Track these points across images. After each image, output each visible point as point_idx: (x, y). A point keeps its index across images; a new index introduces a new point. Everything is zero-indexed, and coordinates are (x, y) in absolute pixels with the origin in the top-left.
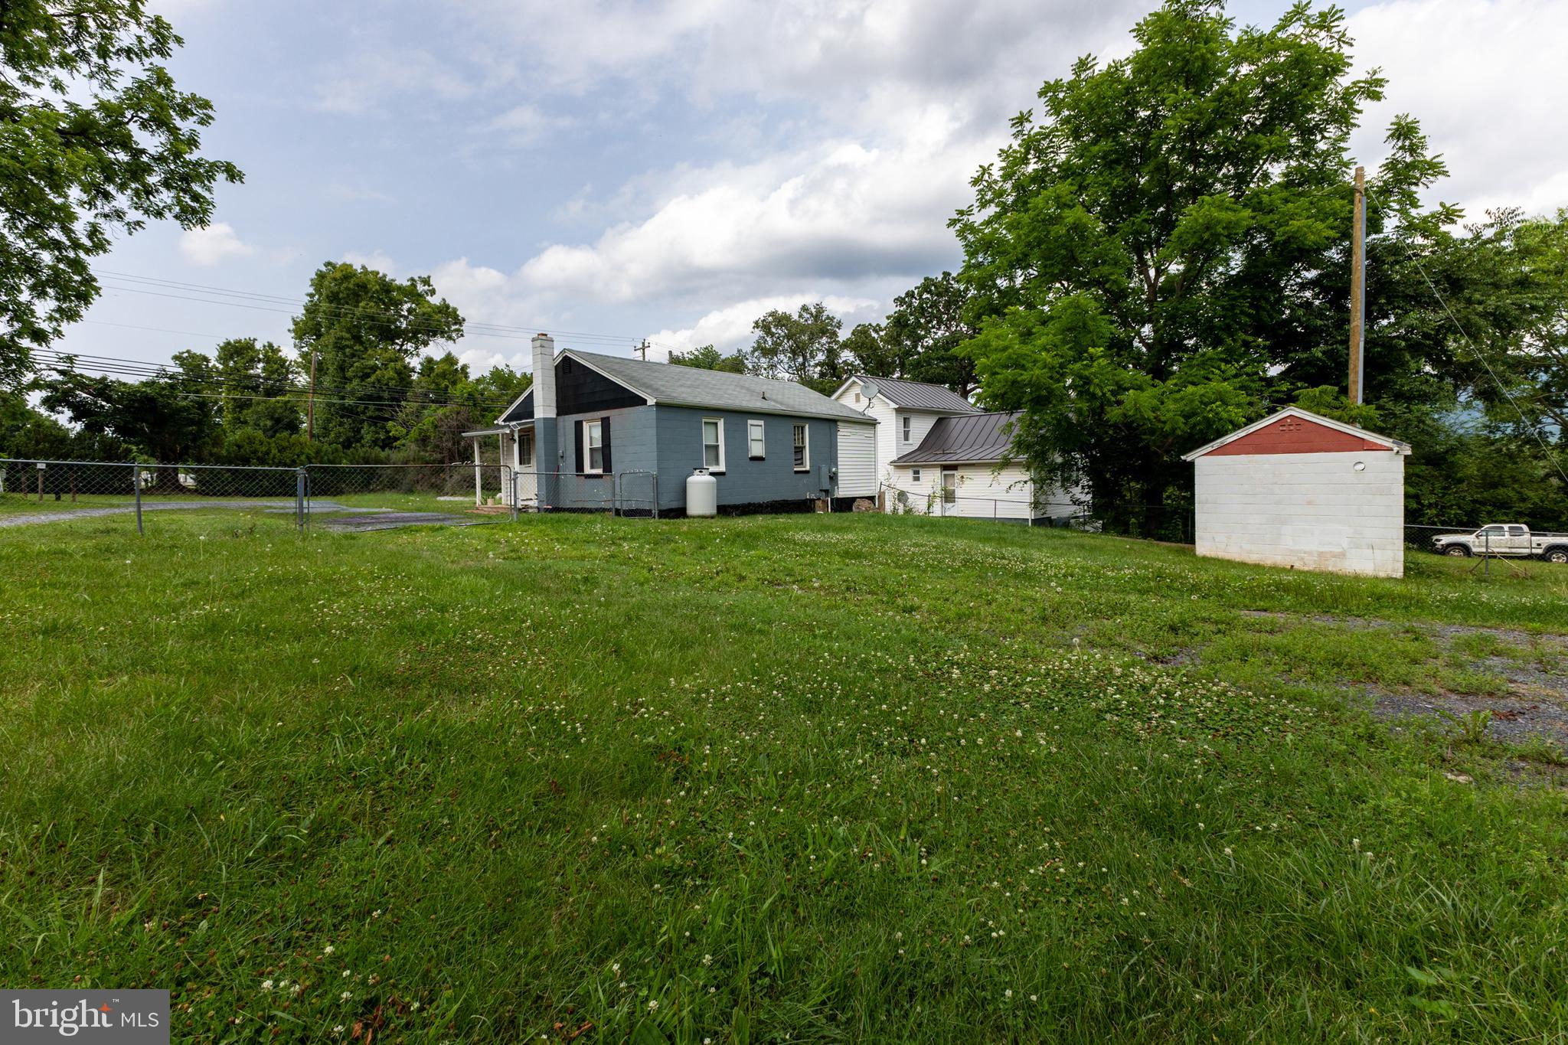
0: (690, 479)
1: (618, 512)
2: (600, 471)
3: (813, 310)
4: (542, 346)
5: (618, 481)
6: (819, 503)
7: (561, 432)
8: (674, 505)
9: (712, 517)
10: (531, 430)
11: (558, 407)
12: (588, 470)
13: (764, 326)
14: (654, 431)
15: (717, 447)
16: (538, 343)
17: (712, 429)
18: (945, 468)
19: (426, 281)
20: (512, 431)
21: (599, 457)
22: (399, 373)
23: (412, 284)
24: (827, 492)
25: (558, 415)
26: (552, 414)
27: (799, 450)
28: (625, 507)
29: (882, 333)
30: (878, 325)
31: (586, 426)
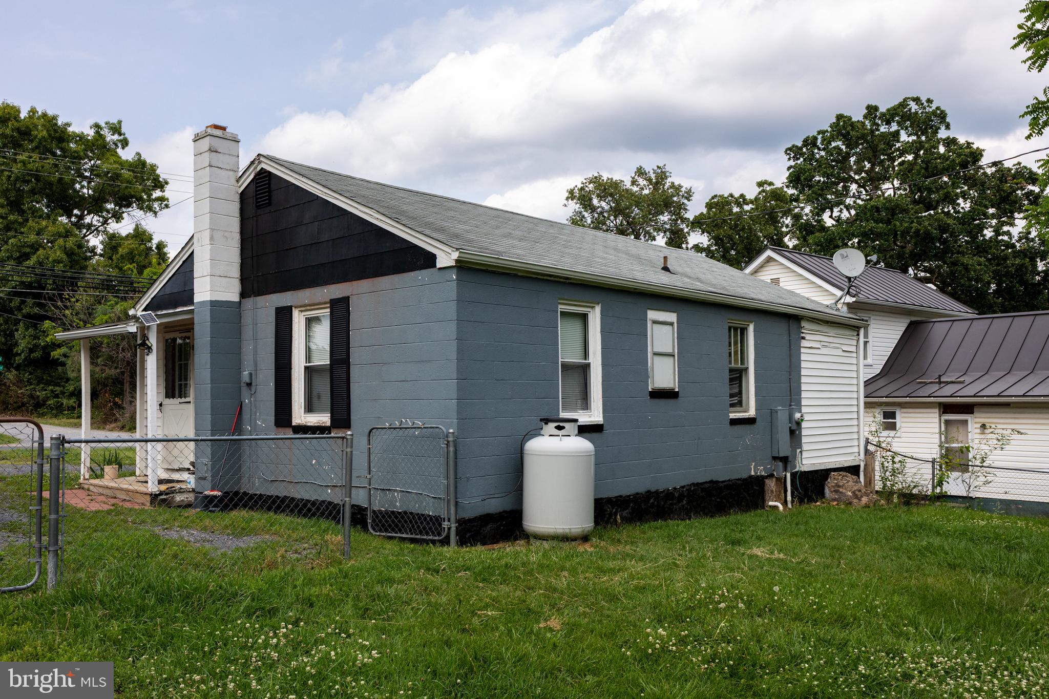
0: (535, 445)
1: (359, 517)
2: (323, 418)
3: (653, 176)
4: (211, 150)
5: (361, 443)
6: (771, 484)
7: (247, 333)
8: (494, 505)
9: (585, 538)
10: (187, 327)
11: (243, 280)
12: (300, 416)
13: (582, 197)
14: (451, 330)
15: (584, 369)
16: (205, 143)
17: (575, 327)
18: (947, 408)
19: (116, 129)
20: (144, 330)
21: (323, 386)
22: (70, 253)
23: (97, 132)
24: (785, 460)
25: (243, 295)
26: (231, 292)
27: (737, 376)
28: (379, 504)
29: (747, 208)
30: (742, 196)
31: (298, 321)
